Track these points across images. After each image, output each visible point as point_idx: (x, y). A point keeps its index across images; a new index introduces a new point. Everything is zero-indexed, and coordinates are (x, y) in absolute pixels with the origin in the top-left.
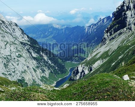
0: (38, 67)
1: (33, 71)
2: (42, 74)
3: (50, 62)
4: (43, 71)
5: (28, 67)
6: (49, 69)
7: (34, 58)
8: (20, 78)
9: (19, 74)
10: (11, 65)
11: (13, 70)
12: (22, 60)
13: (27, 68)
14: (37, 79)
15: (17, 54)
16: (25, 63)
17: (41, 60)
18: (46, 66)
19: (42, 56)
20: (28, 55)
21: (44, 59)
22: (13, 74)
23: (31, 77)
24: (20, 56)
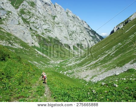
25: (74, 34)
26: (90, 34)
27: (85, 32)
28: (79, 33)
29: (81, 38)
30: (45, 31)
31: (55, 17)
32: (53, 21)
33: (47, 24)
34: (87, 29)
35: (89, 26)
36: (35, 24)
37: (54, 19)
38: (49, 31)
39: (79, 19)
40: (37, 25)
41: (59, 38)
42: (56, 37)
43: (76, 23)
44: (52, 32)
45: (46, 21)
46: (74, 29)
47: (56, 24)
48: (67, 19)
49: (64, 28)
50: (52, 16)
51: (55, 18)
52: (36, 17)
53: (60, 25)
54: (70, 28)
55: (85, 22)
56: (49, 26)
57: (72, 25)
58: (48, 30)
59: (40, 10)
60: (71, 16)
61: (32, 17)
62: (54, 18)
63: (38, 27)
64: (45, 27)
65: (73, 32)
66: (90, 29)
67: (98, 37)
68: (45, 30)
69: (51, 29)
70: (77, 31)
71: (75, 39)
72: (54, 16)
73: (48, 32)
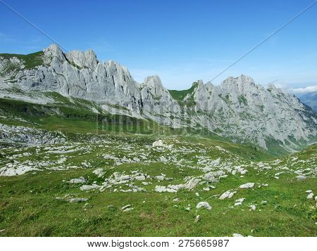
0: (307, 128)
1: (302, 131)
2: (310, 133)
5: (298, 127)
7: (305, 121)
8: (290, 135)
9: (290, 132)
11: (285, 129)
12: (293, 122)
14: (305, 136)
16: (295, 124)
18: (315, 127)
19: (312, 120)
20: (299, 118)
21: (314, 122)
22: (285, 132)
23: (299, 135)
24: (292, 119)
25: (283, 124)
26: (302, 117)
27: (297, 117)
28: (289, 120)
29: (291, 128)
31: (262, 107)
34: (298, 111)
37: (262, 110)
42: (270, 135)
43: (283, 107)
44: (266, 130)
47: (266, 118)
50: (260, 107)
53: (270, 116)
54: (278, 115)
56: (263, 124)
60: (276, 95)
65: (282, 121)
70: (286, 118)
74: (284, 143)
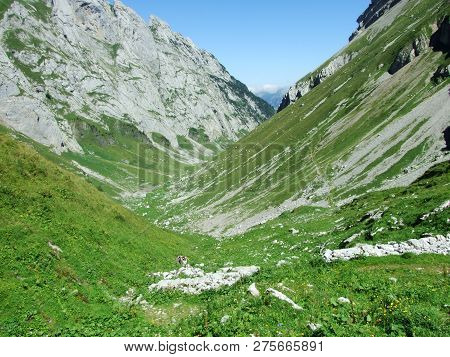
0: (235, 115)
1: (224, 119)
2: (242, 127)
3: (259, 111)
4: (244, 122)
5: (215, 111)
6: (256, 120)
7: (231, 102)
8: (195, 127)
9: (194, 120)
10: (180, 102)
11: (183, 112)
12: (204, 98)
13: (213, 113)
14: (229, 131)
15: (198, 89)
16: (210, 104)
17: (244, 105)
18: (251, 115)
19: (245, 100)
20: (220, 94)
21: (250, 107)
22: (180, 118)
23: (218, 128)
24: (203, 92)
25: (178, 101)
26: (226, 94)
27: (212, 90)
28: (194, 94)
29: (200, 110)
30: (91, 99)
31: (116, 47)
32: (111, 62)
33: (95, 76)
34: (217, 79)
35: (223, 69)
36: (58, 80)
37: (114, 55)
38: (104, 98)
39: (193, 46)
40: (65, 83)
41: (136, 117)
42: (125, 115)
43: (182, 63)
44: (112, 101)
45: (90, 64)
46: (178, 83)
47: (121, 74)
48: (155, 53)
49: (147, 84)
50: (107, 45)
51: (118, 52)
52: (59, 58)
53: (136, 73)
54: (167, 80)
55: (213, 57)
56: (100, 83)
57: (171, 70)
58: (100, 94)
59: (67, 30)
60: (166, 39)
61: (48, 58)
62: (115, 51)
63: (68, 89)
64: (91, 85)
65: (176, 94)
66: (228, 79)
67: (253, 104)
68: (91, 94)
69: (107, 89)
70: (186, 89)
71: (184, 115)
72: (113, 44)
73: (99, 102)
74: (175, 144)
